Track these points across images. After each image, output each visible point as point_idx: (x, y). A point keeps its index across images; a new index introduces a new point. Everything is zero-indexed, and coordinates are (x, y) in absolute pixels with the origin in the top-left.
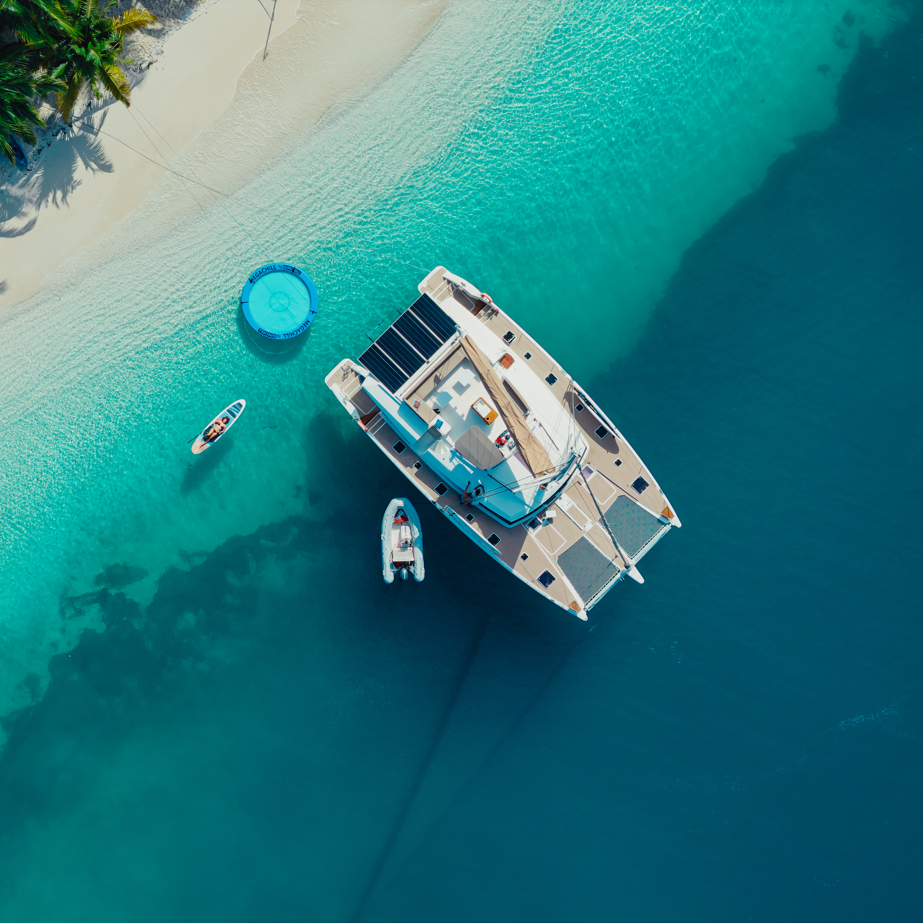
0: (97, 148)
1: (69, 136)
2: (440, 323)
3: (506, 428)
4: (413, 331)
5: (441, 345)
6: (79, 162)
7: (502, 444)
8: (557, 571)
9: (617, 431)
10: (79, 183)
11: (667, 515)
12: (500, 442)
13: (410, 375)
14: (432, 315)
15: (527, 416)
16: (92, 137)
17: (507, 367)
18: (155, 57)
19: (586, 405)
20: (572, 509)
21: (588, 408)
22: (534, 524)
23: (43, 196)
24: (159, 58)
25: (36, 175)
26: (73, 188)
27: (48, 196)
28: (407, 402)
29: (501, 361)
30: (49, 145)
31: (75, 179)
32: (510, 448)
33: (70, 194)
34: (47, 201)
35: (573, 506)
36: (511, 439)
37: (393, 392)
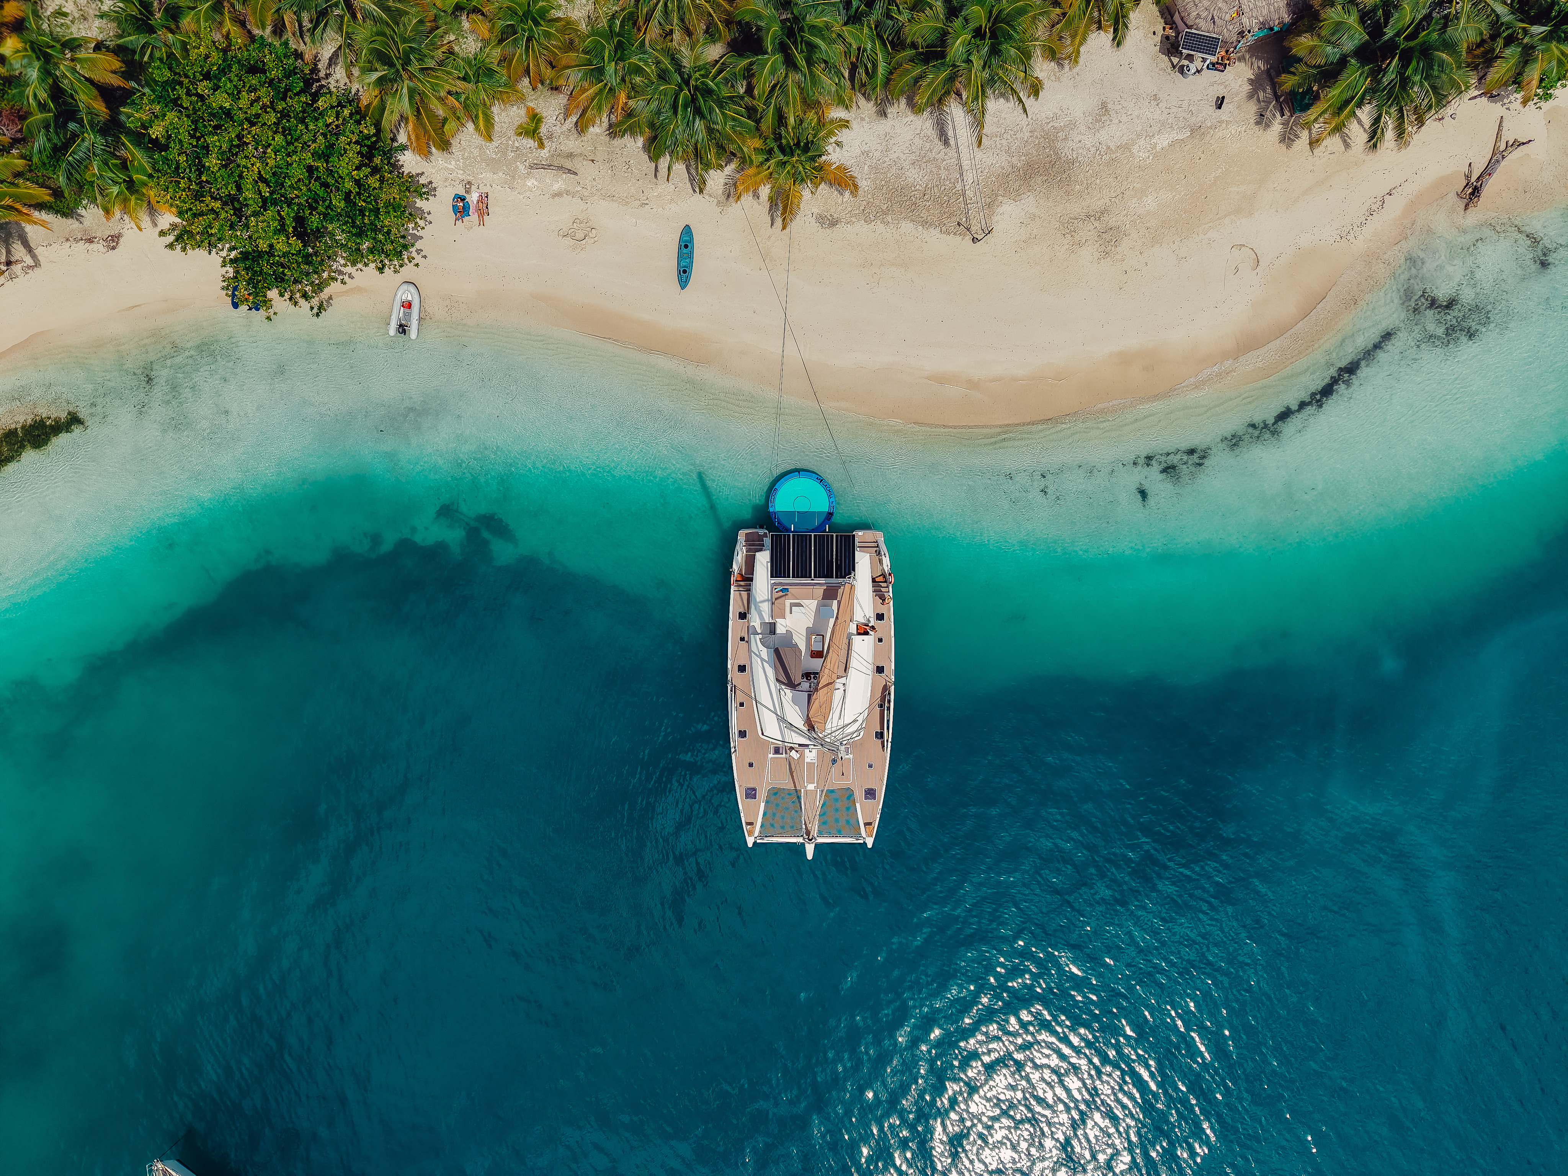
2: (845, 563)
4: (824, 550)
5: (832, 577)
8: (762, 795)
9: (889, 744)
11: (868, 830)
13: (793, 577)
14: (845, 554)
15: (841, 677)
19: (886, 708)
21: (886, 712)
22: (777, 750)
35: (814, 763)
37: (772, 577)
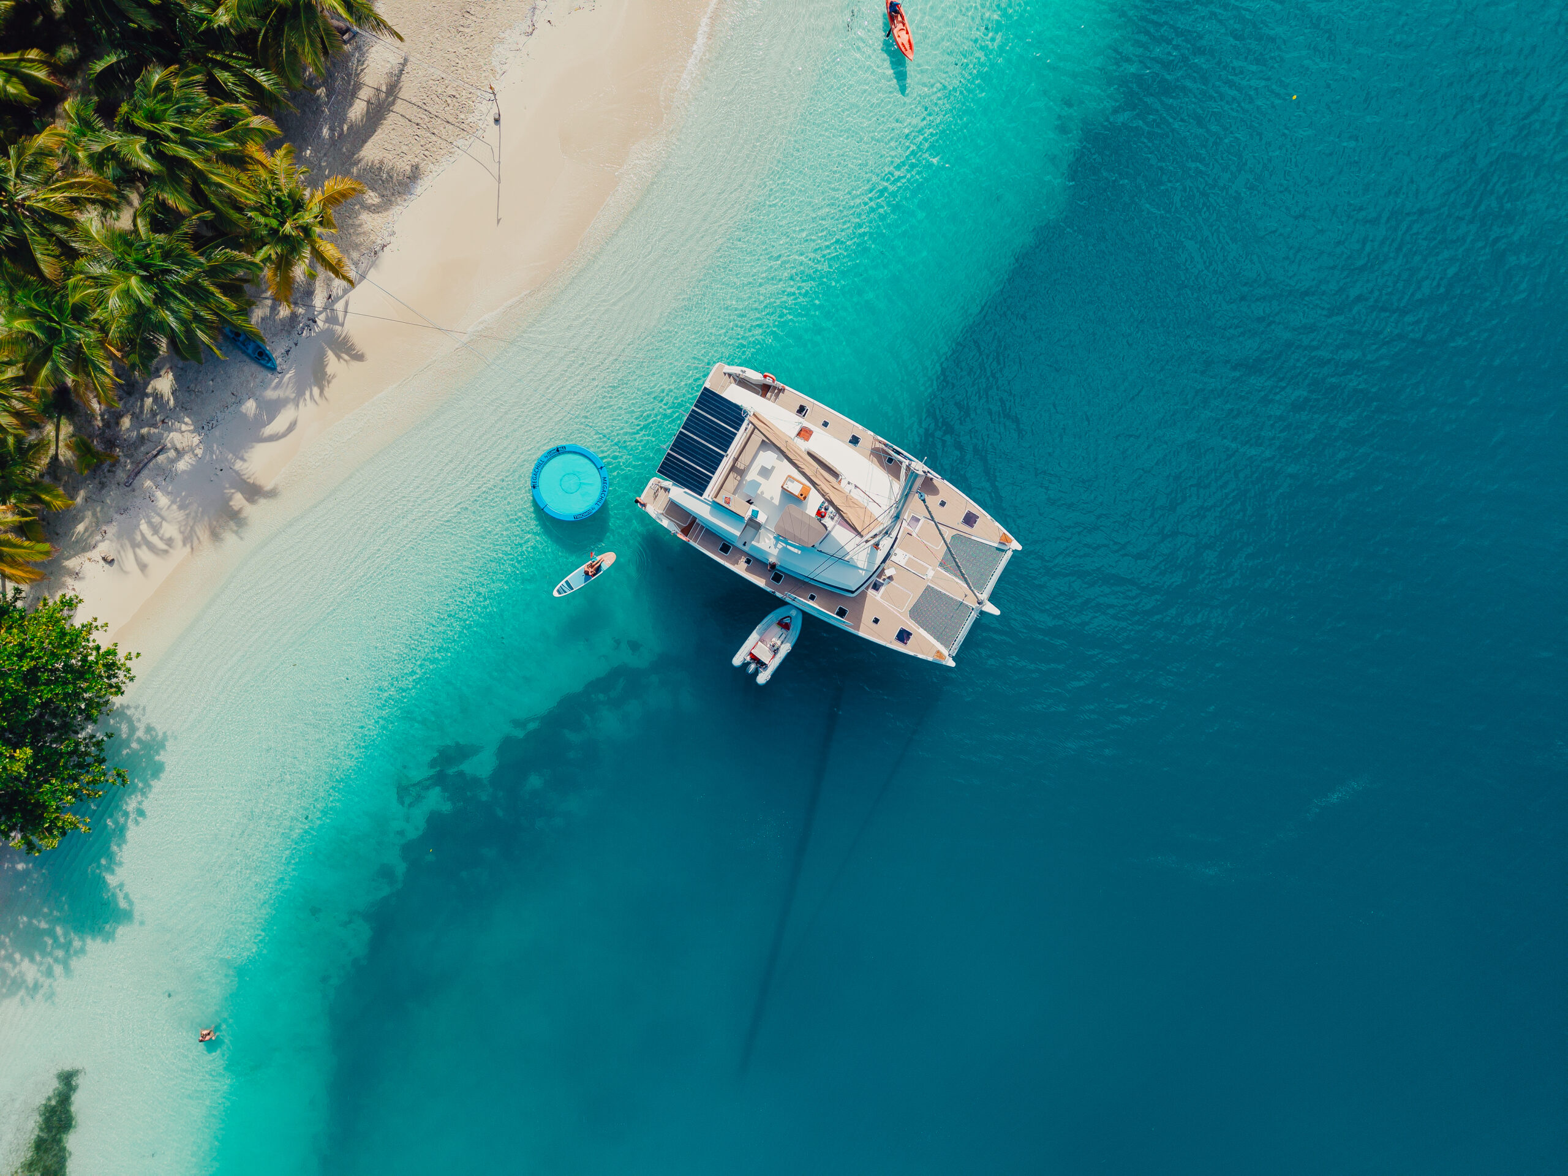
0: (346, 340)
1: (315, 332)
2: (728, 413)
3: (823, 500)
4: (704, 428)
5: (735, 434)
6: (331, 355)
7: (823, 517)
8: (912, 626)
10: (334, 376)
11: (1004, 541)
12: (820, 514)
13: (713, 473)
14: (718, 407)
15: (840, 482)
16: (338, 328)
17: (807, 439)
18: (388, 239)
19: (896, 455)
20: (909, 561)
21: (898, 457)
22: (876, 587)
23: (300, 393)
24: (393, 239)
25: (288, 376)
26: (329, 382)
27: (305, 394)
28: (716, 500)
29: (799, 434)
30: (296, 344)
31: (329, 373)
32: (832, 519)
33: (326, 389)
34: (305, 400)
35: (910, 559)
36: (831, 509)
37: (701, 495)
